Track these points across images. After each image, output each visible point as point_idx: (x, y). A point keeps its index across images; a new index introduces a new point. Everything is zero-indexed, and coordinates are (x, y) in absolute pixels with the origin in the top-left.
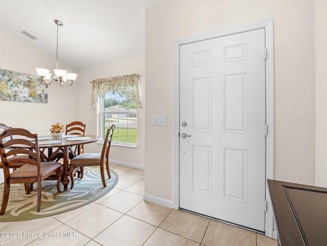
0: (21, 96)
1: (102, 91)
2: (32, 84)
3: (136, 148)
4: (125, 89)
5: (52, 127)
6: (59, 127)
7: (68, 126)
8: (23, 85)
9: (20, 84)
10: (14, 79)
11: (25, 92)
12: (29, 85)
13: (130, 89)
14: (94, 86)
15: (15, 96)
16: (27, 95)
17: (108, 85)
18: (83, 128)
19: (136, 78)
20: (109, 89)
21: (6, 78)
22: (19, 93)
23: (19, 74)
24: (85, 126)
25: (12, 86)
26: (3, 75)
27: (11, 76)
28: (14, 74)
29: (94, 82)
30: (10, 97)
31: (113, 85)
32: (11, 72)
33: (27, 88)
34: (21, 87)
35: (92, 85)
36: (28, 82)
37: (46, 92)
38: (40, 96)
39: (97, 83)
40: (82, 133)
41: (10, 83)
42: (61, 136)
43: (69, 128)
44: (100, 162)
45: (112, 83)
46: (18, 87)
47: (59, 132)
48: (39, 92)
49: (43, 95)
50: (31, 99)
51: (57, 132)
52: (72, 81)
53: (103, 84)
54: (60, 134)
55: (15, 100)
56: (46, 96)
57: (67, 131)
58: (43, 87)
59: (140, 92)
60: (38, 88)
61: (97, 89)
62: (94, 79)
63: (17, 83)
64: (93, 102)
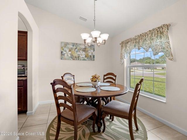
0: (81, 57)
1: (128, 49)
2: (86, 50)
3: (165, 103)
4: (151, 43)
5: (92, 77)
6: (96, 77)
7: (105, 76)
8: (82, 51)
9: (81, 50)
10: (78, 48)
11: (83, 54)
12: (85, 50)
13: (157, 42)
14: (122, 46)
15: (79, 57)
16: (84, 56)
17: (133, 42)
18: (114, 78)
19: (165, 29)
20: (135, 46)
21: (75, 47)
22: (80, 56)
23: (80, 44)
24: (116, 76)
25: (77, 51)
26: (73, 46)
27: (76, 46)
28: (78, 45)
29: (122, 43)
30: (76, 58)
31: (139, 42)
32: (76, 44)
33: (84, 52)
34: (81, 52)
35: (121, 45)
36: (84, 49)
37: (94, 54)
38: (91, 56)
39: (124, 44)
40: (114, 82)
41: (76, 50)
42: (97, 85)
43: (105, 77)
44: (128, 116)
45: (137, 40)
46: (80, 52)
47: (96, 81)
48: (90, 54)
49: (92, 56)
50: (86, 58)
51: (95, 82)
52: (105, 40)
53: (129, 43)
54: (96, 82)
55: (78, 59)
56: (94, 56)
57: (104, 79)
58: (92, 51)
59: (171, 43)
60: (89, 51)
61: (125, 48)
62: (123, 40)
63: (79, 50)
64: (122, 58)
